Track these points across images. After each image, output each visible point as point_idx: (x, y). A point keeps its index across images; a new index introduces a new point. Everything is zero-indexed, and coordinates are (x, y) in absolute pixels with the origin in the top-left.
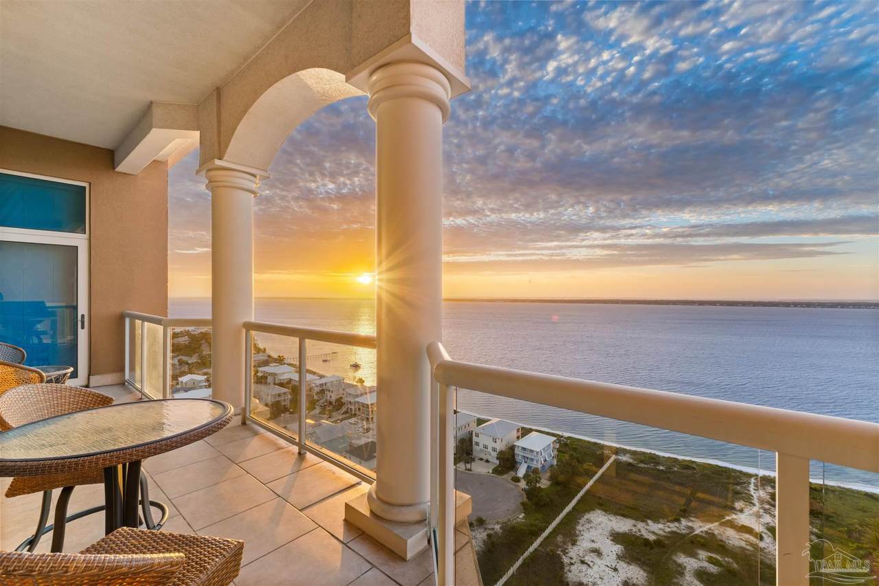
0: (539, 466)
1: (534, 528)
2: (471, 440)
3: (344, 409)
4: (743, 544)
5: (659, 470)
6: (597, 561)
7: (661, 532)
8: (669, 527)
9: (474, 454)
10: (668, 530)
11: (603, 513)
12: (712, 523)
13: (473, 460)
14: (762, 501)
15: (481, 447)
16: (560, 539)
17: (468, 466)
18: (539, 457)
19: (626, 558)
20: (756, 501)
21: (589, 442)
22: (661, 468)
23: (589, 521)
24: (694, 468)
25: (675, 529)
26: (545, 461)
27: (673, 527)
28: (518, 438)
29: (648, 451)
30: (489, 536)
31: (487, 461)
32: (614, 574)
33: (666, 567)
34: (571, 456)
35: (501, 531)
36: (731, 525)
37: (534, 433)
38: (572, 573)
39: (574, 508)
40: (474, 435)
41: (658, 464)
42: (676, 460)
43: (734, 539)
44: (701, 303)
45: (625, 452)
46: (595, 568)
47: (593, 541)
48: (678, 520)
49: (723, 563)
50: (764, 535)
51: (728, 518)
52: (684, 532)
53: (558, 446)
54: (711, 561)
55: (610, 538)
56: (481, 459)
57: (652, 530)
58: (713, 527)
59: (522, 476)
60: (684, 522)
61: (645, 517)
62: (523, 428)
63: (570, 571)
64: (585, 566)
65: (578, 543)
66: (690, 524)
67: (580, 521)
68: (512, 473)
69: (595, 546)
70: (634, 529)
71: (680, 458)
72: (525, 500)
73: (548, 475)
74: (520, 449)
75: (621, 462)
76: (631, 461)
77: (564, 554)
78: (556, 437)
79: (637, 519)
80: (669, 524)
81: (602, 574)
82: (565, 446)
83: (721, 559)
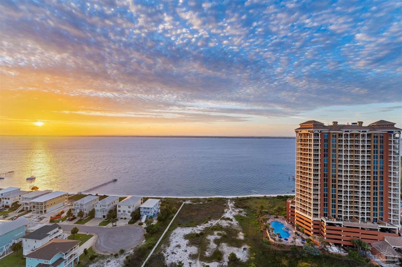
0: (152, 214)
1: (150, 245)
2: (116, 210)
3: (20, 208)
4: (227, 224)
5: (200, 204)
6: (179, 250)
7: (202, 229)
8: (204, 226)
9: (117, 217)
10: (204, 227)
11: (180, 228)
12: (218, 220)
13: (117, 220)
14: (232, 207)
15: (122, 212)
16: (162, 246)
17: (114, 224)
18: (152, 210)
19: (190, 244)
20: (230, 208)
21: (174, 198)
22: (201, 203)
23: (175, 234)
24: (212, 201)
25: (206, 226)
26: (155, 211)
27: (206, 225)
28: (142, 203)
29: (196, 197)
30: (127, 258)
31: (125, 219)
32: (185, 253)
33: (204, 242)
34: (167, 206)
35: (134, 252)
36: (224, 219)
37: (149, 200)
38: (168, 260)
39: (168, 230)
40: (118, 206)
41: (200, 202)
42: (206, 198)
43: (224, 224)
44: (212, 137)
45: (188, 199)
46: (178, 254)
47: (177, 242)
48: (207, 222)
49: (222, 234)
50: (233, 219)
51: (223, 216)
52: (209, 226)
53: (161, 203)
54: (219, 234)
55: (183, 238)
56: (122, 218)
57: (198, 229)
58: (219, 221)
59: (144, 222)
60: (209, 222)
61: (196, 225)
62: (144, 198)
63: (167, 259)
64: (174, 254)
65: (171, 245)
66: (211, 222)
67: (171, 235)
68: (139, 221)
69: (177, 244)
70: (192, 231)
71: (207, 197)
72: (146, 233)
73: (157, 217)
74: (143, 208)
75: (186, 204)
76: (190, 203)
77: (165, 253)
78: (159, 199)
79: (193, 226)
80: (204, 225)
81: (181, 255)
82: (164, 202)
83: (221, 233)
